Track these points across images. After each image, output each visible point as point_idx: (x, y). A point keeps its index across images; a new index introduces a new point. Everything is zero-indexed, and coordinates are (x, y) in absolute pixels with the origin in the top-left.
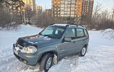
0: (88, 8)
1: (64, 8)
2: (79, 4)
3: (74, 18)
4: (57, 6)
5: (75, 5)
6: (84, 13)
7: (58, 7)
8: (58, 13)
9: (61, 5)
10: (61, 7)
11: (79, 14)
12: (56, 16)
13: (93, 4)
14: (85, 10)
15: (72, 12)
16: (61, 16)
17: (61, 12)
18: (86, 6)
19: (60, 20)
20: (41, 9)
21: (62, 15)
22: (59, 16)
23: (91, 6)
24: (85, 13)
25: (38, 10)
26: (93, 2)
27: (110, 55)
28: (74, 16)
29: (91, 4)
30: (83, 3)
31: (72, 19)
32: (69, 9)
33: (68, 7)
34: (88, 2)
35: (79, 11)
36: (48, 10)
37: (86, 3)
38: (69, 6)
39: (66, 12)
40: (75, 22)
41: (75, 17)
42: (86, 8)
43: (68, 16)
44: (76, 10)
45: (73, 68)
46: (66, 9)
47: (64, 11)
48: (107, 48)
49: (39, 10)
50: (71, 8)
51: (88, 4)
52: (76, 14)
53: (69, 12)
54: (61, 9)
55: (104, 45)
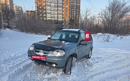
0: (75, 12)
1: (50, 11)
2: (67, 7)
3: (62, 22)
4: (42, 7)
5: (63, 8)
6: (71, 17)
7: (44, 9)
8: (44, 16)
9: (47, 7)
10: (47, 9)
11: (67, 18)
12: (41, 19)
13: (79, 8)
14: (73, 13)
15: (60, 15)
16: (47, 19)
17: (47, 15)
18: (73, 9)
19: (47, 23)
20: (20, 10)
21: (49, 19)
22: (45, 19)
23: (78, 10)
24: (73, 17)
25: (16, 10)
26: (80, 6)
27: (110, 56)
28: (62, 19)
29: (78, 8)
30: (70, 6)
31: (61, 23)
32: (56, 12)
33: (55, 10)
34: (75, 6)
35: (67, 14)
36: (30, 11)
37: (73, 7)
38: (56, 8)
39: (53, 15)
40: (63, 26)
41: (64, 21)
42: (73, 11)
43: (56, 19)
44: (64, 13)
45: (90, 68)
46: (53, 12)
47: (51, 14)
48: (105, 50)
49: (18, 10)
50: (58, 11)
51: (75, 8)
52: (64, 18)
53: (56, 15)
54: (47, 11)
55: (101, 48)
